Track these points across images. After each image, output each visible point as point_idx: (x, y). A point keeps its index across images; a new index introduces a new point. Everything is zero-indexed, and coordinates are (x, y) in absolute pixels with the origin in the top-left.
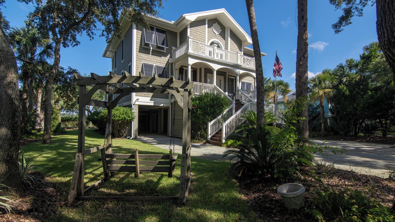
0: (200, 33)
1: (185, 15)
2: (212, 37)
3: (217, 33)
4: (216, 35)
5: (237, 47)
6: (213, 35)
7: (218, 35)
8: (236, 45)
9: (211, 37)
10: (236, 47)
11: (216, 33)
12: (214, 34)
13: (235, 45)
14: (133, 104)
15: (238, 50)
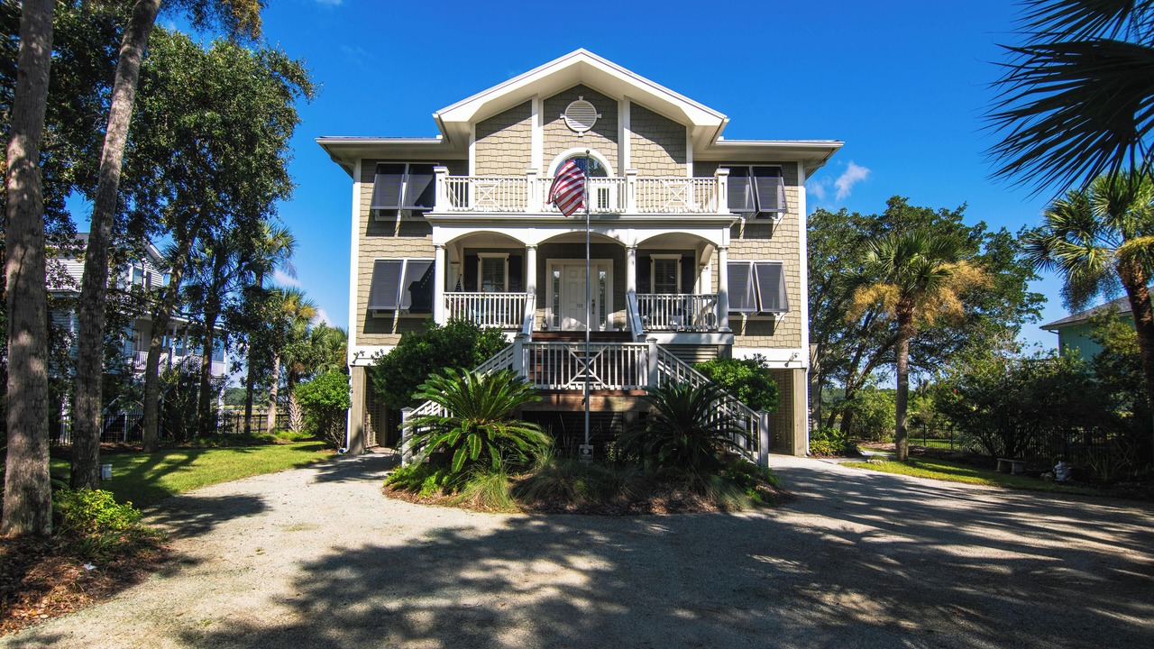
0: (512, 146)
1: (440, 112)
2: (565, 145)
3: (581, 128)
4: (581, 134)
5: (665, 153)
6: (568, 139)
7: (590, 133)
8: (661, 148)
9: (560, 145)
10: (656, 153)
11: (576, 130)
12: (570, 133)
13: (655, 147)
14: (352, 366)
15: (669, 159)
